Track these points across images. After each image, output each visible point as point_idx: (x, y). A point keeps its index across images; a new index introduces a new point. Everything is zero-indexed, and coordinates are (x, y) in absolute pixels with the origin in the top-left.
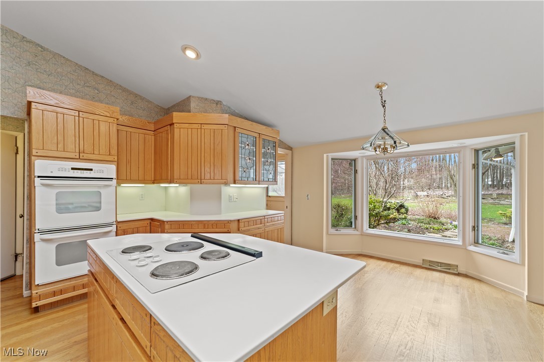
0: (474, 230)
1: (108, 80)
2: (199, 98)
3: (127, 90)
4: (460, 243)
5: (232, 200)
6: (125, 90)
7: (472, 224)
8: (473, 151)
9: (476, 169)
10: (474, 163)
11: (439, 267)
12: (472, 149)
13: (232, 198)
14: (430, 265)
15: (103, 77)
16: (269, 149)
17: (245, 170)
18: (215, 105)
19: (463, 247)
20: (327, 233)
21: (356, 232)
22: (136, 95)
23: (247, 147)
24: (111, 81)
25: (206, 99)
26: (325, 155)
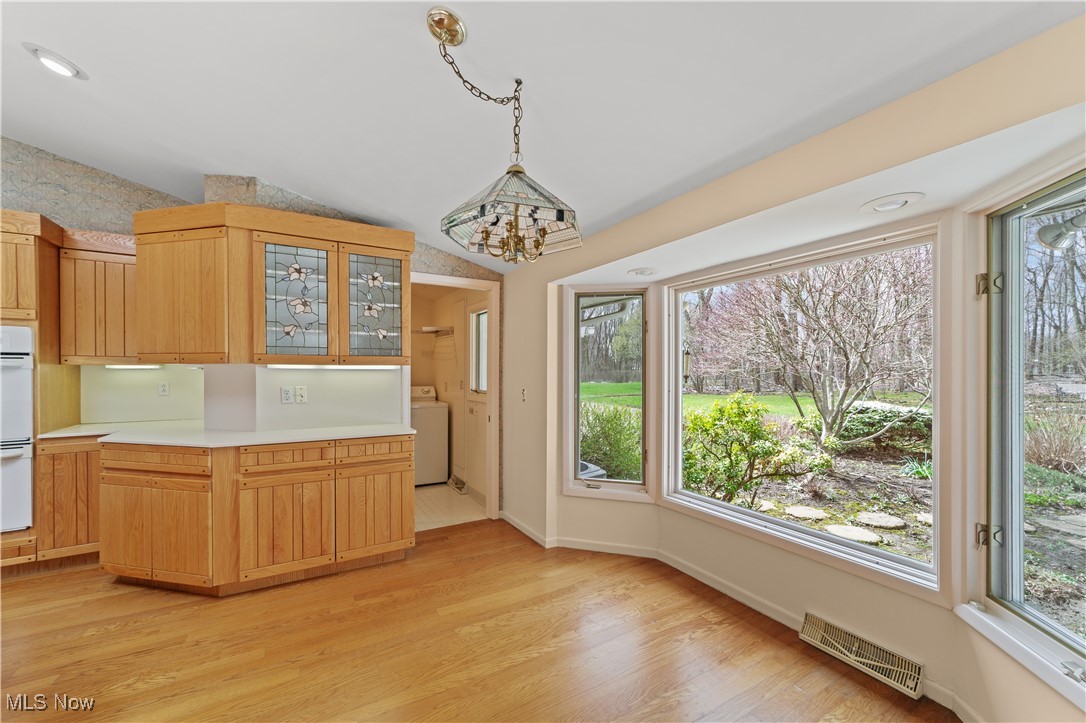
0: (987, 542)
1: (87, 167)
2: (217, 176)
3: (130, 182)
4: (932, 583)
5: (292, 400)
6: (123, 183)
7: (975, 517)
8: (982, 222)
9: (995, 298)
10: (983, 271)
11: (853, 656)
12: (976, 213)
13: (291, 395)
14: (824, 641)
15: (75, 162)
16: (374, 279)
17: (287, 329)
18: (245, 187)
19: (941, 604)
20: (560, 492)
21: (642, 496)
22: (150, 192)
23: (295, 275)
24: (93, 169)
25: (230, 178)
26: (552, 287)
